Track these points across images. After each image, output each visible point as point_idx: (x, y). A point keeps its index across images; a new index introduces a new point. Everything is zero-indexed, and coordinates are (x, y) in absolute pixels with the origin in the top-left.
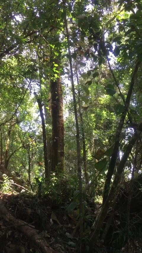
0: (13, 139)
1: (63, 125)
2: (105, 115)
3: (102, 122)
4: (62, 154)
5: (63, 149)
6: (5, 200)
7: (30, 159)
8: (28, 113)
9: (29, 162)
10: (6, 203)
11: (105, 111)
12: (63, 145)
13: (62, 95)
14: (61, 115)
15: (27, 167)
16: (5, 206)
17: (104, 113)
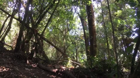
0: (67, 40)
1: (95, 30)
2: (119, 22)
3: (118, 26)
4: (96, 46)
5: (96, 43)
6: (72, 71)
7: (76, 50)
8: (74, 25)
9: (76, 52)
10: (73, 72)
11: (119, 20)
12: (96, 41)
13: (93, 13)
14: (93, 24)
15: (75, 54)
16: (72, 73)
17: (119, 21)
